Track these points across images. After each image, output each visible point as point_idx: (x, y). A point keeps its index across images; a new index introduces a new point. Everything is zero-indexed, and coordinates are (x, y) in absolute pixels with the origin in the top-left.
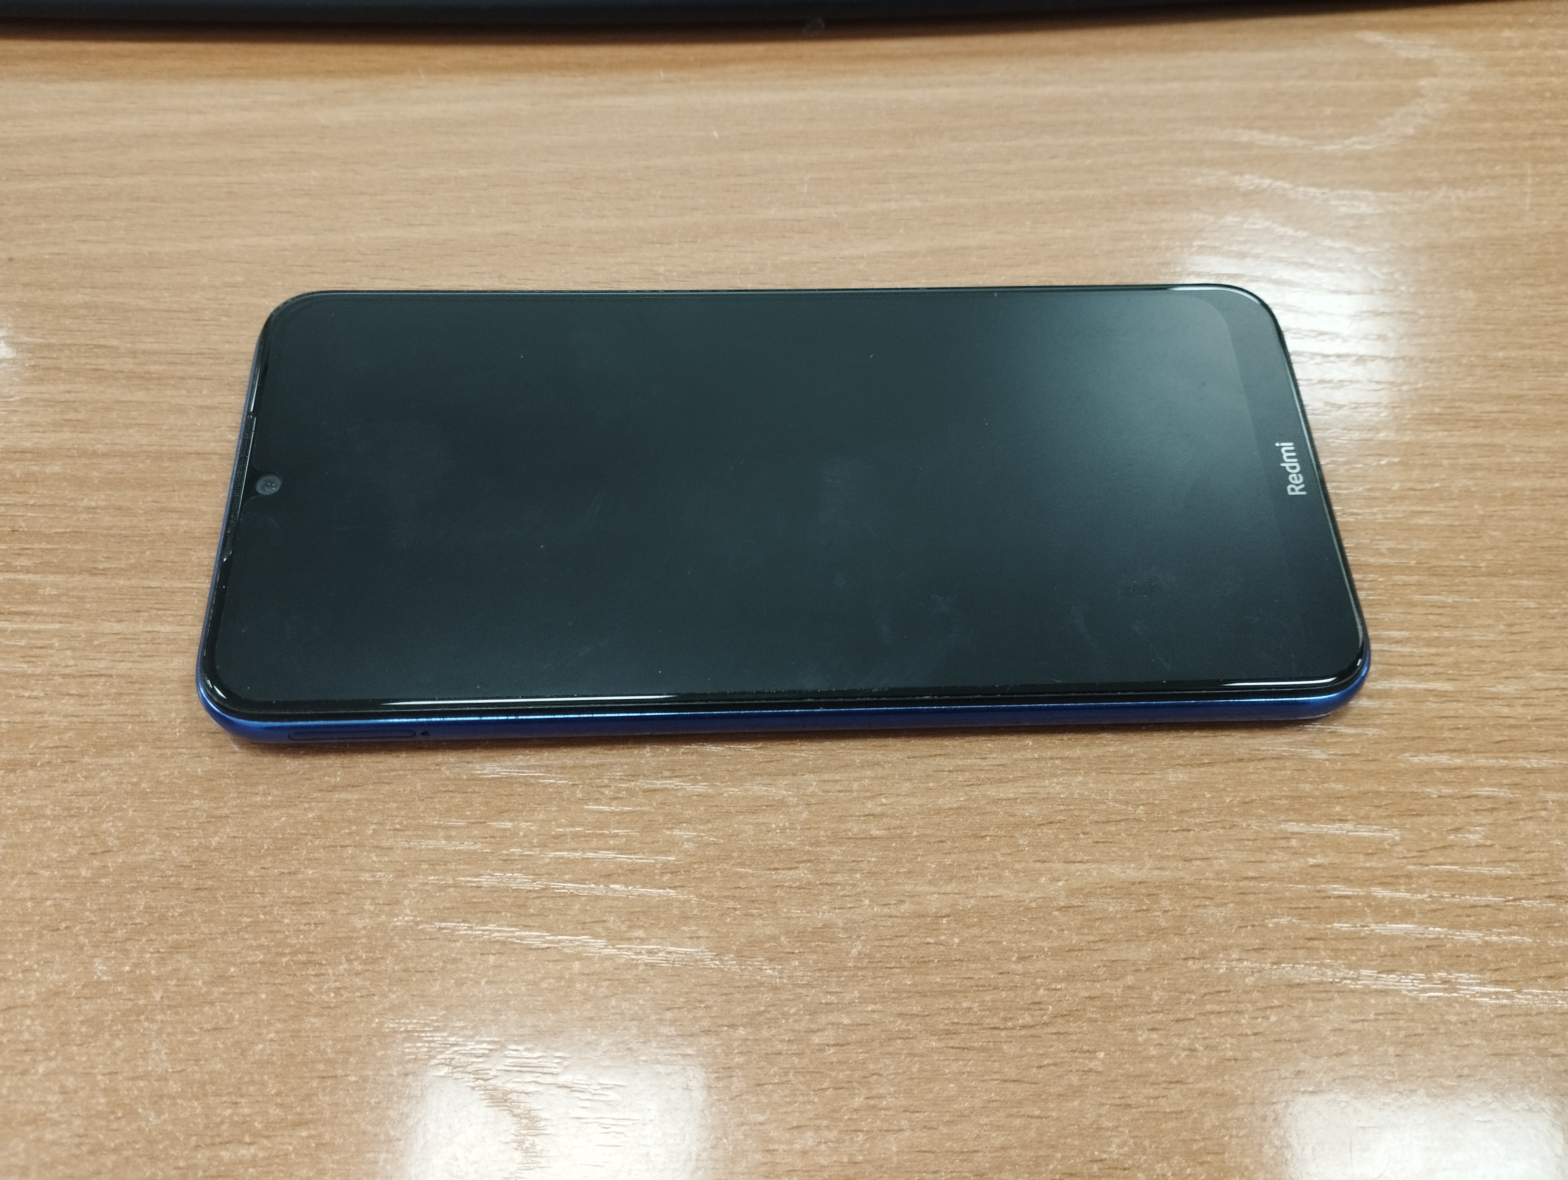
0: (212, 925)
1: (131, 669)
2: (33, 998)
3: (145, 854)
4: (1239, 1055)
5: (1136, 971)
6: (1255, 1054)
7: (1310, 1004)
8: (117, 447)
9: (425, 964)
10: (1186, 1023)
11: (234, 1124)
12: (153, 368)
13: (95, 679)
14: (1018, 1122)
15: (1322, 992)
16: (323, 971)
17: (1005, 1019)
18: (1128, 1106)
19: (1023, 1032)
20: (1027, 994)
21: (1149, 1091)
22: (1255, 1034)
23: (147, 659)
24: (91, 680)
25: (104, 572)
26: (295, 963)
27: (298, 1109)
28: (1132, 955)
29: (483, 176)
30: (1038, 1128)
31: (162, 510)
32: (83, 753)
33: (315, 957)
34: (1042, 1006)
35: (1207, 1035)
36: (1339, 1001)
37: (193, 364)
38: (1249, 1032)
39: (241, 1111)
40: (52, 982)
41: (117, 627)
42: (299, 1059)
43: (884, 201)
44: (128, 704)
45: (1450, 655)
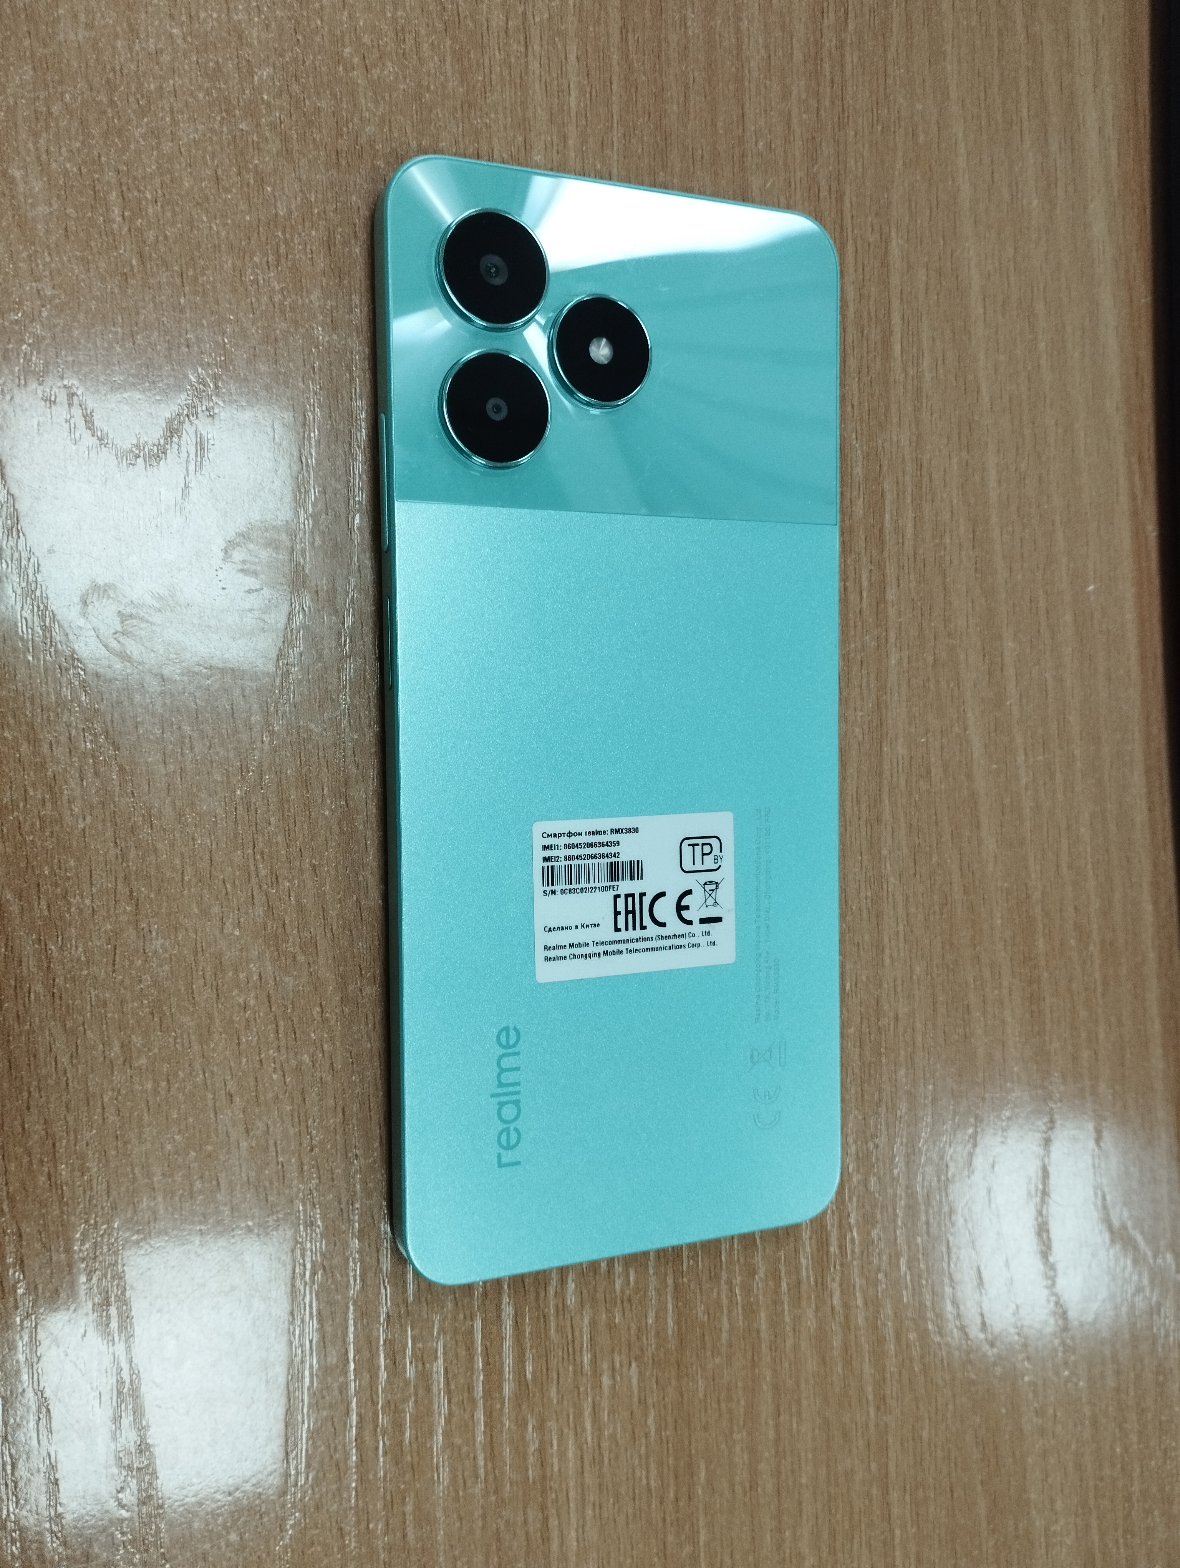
0: (307, 168)
1: (534, 73)
2: (235, 17)
3: (366, 104)
4: (243, 1047)
5: (309, 963)
6: (244, 1060)
7: (289, 1108)
8: (746, 40)
9: (283, 355)
10: (267, 1004)
11: (139, 201)
12: (827, 66)
13: (523, 42)
14: (177, 861)
15: (299, 1118)
16: (271, 269)
17: (262, 853)
18: (196, 955)
19: (252, 868)
20: (284, 872)
21: (209, 973)
22: (261, 1061)
23: (544, 87)
24: (522, 38)
25: (624, 40)
26: (278, 244)
27: (154, 255)
28: (321, 960)
29: (1039, 366)
30: (173, 878)
31: (687, 87)
32: (454, 39)
33: (283, 261)
34: (275, 885)
35: (258, 1021)
36: (292, 1132)
37: (833, 103)
38: (262, 1056)
39: (151, 206)
40: (250, 33)
41: (572, 57)
42: (196, 253)
43: (1025, 749)
44: (502, 74)
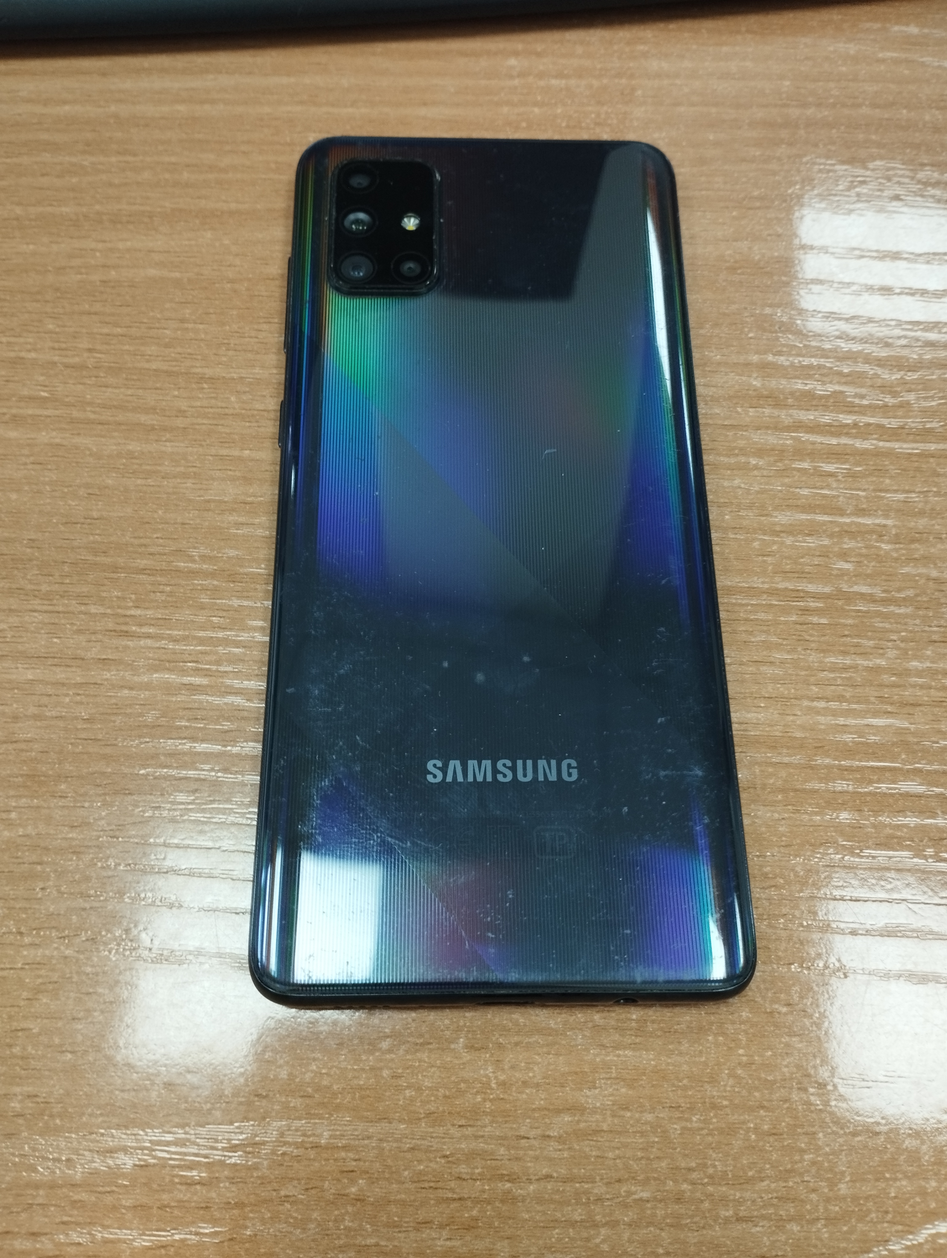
45: (216, 653)
